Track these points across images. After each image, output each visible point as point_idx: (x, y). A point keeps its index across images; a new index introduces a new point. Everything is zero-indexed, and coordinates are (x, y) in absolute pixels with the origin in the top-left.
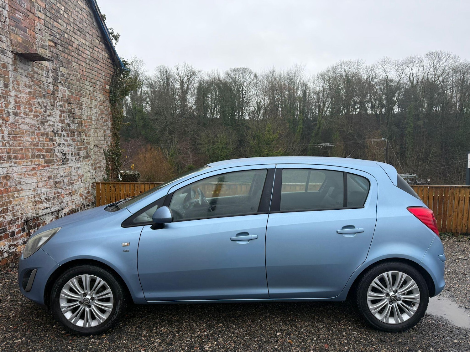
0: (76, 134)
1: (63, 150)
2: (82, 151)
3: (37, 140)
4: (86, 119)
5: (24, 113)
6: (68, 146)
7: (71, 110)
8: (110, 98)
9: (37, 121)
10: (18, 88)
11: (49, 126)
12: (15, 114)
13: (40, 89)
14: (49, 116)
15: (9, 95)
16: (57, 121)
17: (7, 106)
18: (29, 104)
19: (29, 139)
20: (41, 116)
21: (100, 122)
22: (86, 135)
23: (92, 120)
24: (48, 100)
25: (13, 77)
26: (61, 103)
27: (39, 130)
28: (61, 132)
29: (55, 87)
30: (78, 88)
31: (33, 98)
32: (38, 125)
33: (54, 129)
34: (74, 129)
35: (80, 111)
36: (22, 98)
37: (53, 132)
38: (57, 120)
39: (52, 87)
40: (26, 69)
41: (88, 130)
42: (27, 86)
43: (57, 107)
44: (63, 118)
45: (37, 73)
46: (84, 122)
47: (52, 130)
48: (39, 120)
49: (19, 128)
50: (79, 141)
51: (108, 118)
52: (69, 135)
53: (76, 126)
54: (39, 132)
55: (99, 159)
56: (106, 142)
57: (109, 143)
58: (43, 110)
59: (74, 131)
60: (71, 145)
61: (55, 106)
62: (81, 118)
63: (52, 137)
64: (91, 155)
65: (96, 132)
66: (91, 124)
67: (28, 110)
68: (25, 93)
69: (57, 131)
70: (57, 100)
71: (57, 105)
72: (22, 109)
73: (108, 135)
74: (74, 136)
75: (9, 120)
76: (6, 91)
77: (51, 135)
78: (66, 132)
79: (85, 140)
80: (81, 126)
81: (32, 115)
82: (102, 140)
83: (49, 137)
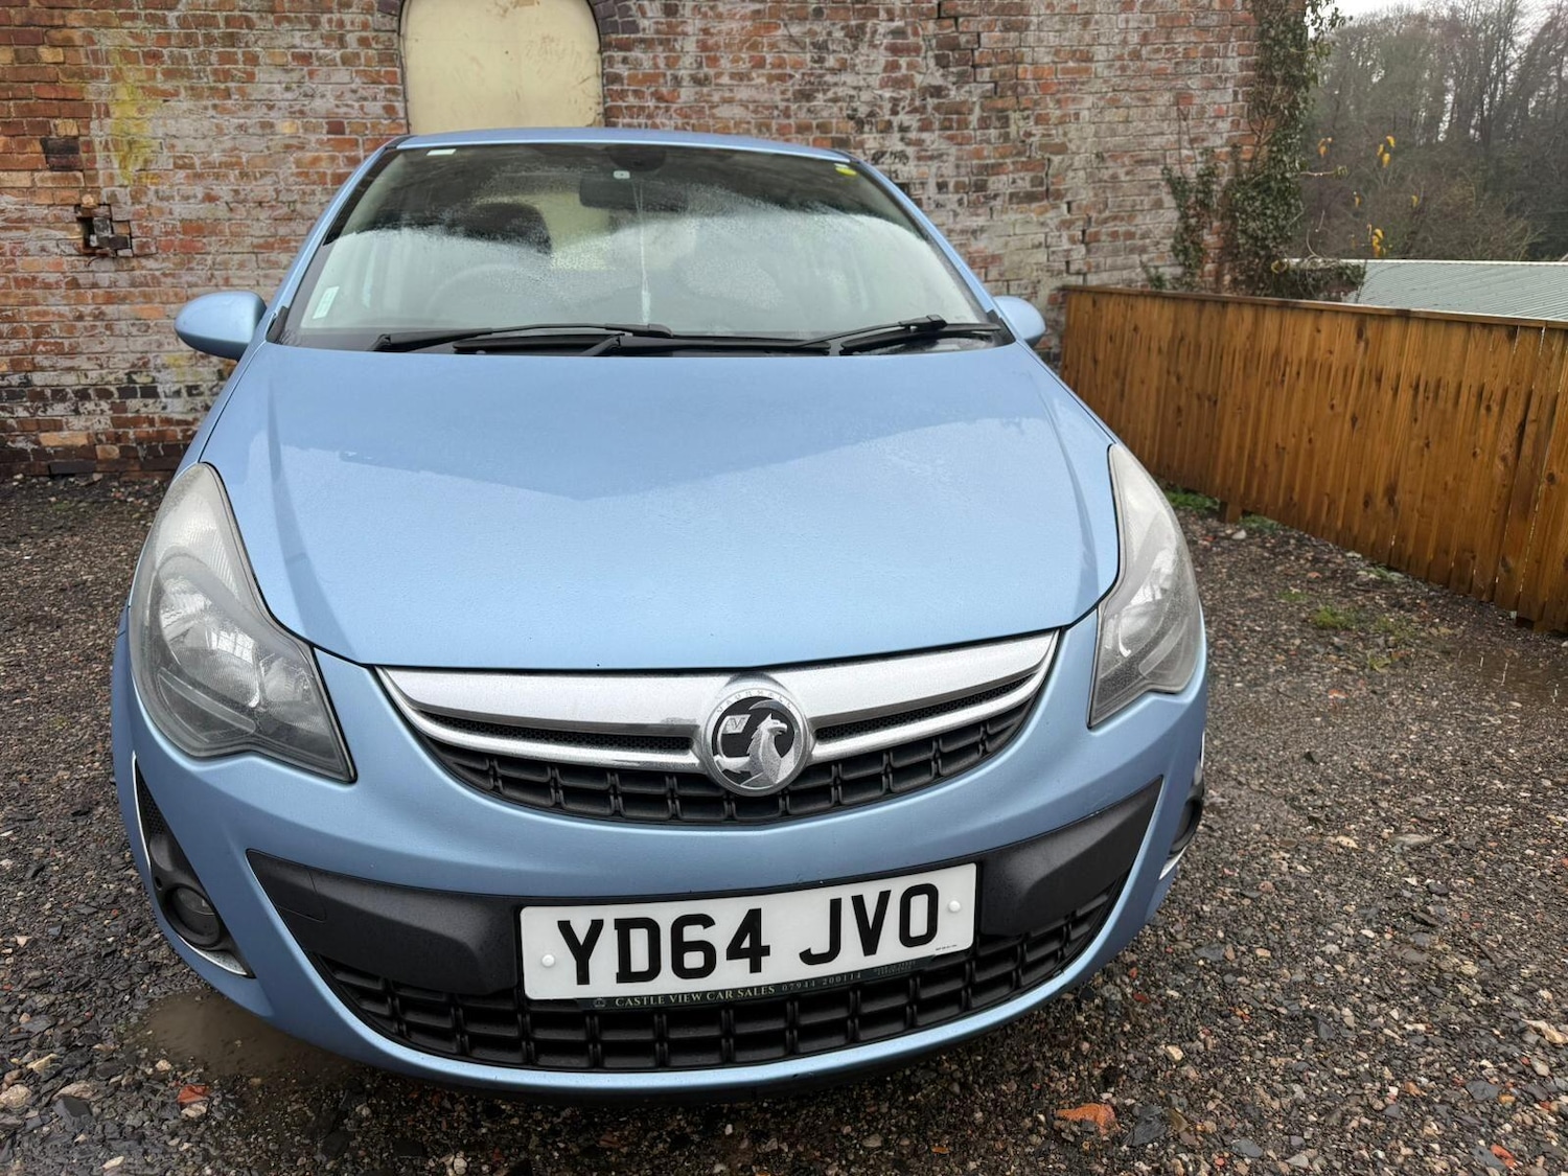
0: (974, 119)
1: (895, 172)
2: (1003, 177)
4: (1047, 59)
5: (732, 76)
6: (919, 158)
7: (957, 37)
9: (783, 93)
10: (712, 8)
11: (835, 100)
12: (698, 81)
14: (833, 71)
15: (679, 34)
16: (872, 83)
17: (671, 63)
18: (754, 46)
20: (798, 76)
21: (1153, 65)
22: (1040, 120)
23: (1090, 60)
24: (834, 24)
26: (898, 23)
27: (788, 117)
28: (887, 117)
31: (769, 27)
32: (785, 104)
33: (855, 110)
34: (964, 103)
35: (1013, 35)
36: (728, 34)
38: (875, 81)
41: (1058, 101)
43: (877, 37)
44: (904, 71)
46: (1035, 73)
47: (845, 113)
48: (792, 87)
49: (713, 116)
50: (988, 141)
51: (1223, 39)
52: (931, 123)
53: (979, 91)
54: (786, 121)
55: (1128, 203)
56: (1192, 141)
57: (1217, 142)
58: (808, 57)
59: (965, 110)
60: (938, 156)
61: (868, 36)
62: (1016, 60)
63: (844, 136)
64: (1067, 190)
65: (1115, 103)
66: (1084, 78)
67: (748, 65)
68: (738, 17)
69: (872, 114)
70: (876, 14)
71: (874, 32)
72: (725, 63)
73: (1210, 112)
74: (964, 124)
75: (679, 97)
76: (669, 25)
77: (844, 128)
78: (918, 116)
79: (1034, 135)
80: (1014, 88)
81: (763, 75)
82: (1162, 134)
83: (834, 134)
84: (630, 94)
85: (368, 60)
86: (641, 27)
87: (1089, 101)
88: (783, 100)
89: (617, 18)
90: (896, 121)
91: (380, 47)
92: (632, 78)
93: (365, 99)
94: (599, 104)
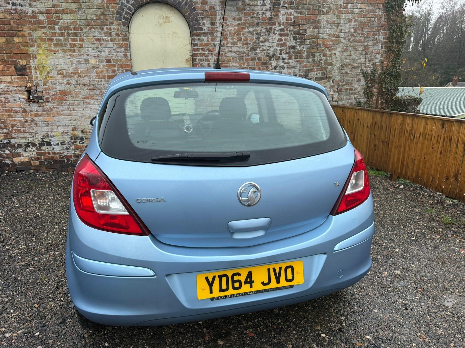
0: (305, 55)
2: (314, 73)
3: (246, 64)
4: (327, 37)
5: (232, 44)
6: (288, 68)
7: (299, 31)
8: (383, 5)
9: (247, 48)
11: (263, 50)
12: (221, 45)
13: (253, 19)
14: (262, 42)
15: (215, 31)
17: (213, 40)
18: (238, 34)
19: (236, 64)
20: (251, 43)
21: (358, 38)
22: (324, 55)
23: (339, 37)
24: (262, 27)
25: (220, 15)
26: (282, 27)
28: (278, 55)
29: (274, 13)
30: (313, 6)
31: (243, 29)
32: (248, 52)
33: (269, 53)
34: (302, 51)
35: (316, 30)
36: (230, 31)
37: (267, 56)
38: (275, 45)
39: (270, 14)
40: (236, 4)
41: (330, 50)
42: (236, 19)
43: (276, 31)
44: (283, 41)
45: (249, 5)
46: (323, 41)
47: (266, 55)
48: (249, 47)
49: (226, 56)
50: (309, 62)
51: (379, 30)
52: (292, 57)
53: (306, 47)
54: (248, 57)
55: (351, 80)
56: (369, 61)
57: (376, 61)
58: (255, 37)
59: (302, 53)
60: (294, 67)
61: (273, 31)
62: (317, 37)
63: (265, 61)
64: (332, 76)
65: (346, 50)
66: (337, 42)
67: (236, 40)
68: (233, 26)
69: (274, 55)
70: (275, 25)
71: (275, 30)
72: (229, 40)
73: (375, 52)
74: (301, 57)
75: (215, 50)
76: (212, 28)
77: (265, 59)
78: (288, 55)
79: (322, 60)
80: (316, 46)
81: (241, 43)
82: (360, 59)
83: (262, 61)
84: (200, 49)
85: (119, 40)
86: (204, 29)
87: (339, 49)
88: (247, 51)
89: (196, 26)
90: (281, 56)
91: (123, 36)
92: (201, 45)
93: (118, 52)
94: (190, 52)
